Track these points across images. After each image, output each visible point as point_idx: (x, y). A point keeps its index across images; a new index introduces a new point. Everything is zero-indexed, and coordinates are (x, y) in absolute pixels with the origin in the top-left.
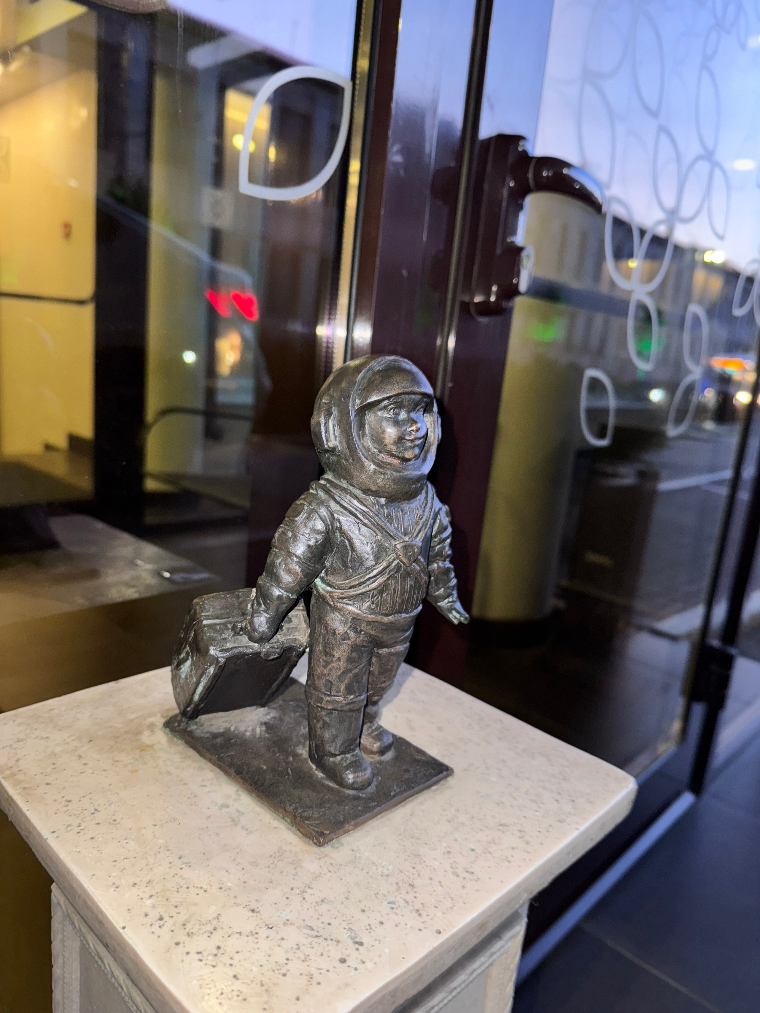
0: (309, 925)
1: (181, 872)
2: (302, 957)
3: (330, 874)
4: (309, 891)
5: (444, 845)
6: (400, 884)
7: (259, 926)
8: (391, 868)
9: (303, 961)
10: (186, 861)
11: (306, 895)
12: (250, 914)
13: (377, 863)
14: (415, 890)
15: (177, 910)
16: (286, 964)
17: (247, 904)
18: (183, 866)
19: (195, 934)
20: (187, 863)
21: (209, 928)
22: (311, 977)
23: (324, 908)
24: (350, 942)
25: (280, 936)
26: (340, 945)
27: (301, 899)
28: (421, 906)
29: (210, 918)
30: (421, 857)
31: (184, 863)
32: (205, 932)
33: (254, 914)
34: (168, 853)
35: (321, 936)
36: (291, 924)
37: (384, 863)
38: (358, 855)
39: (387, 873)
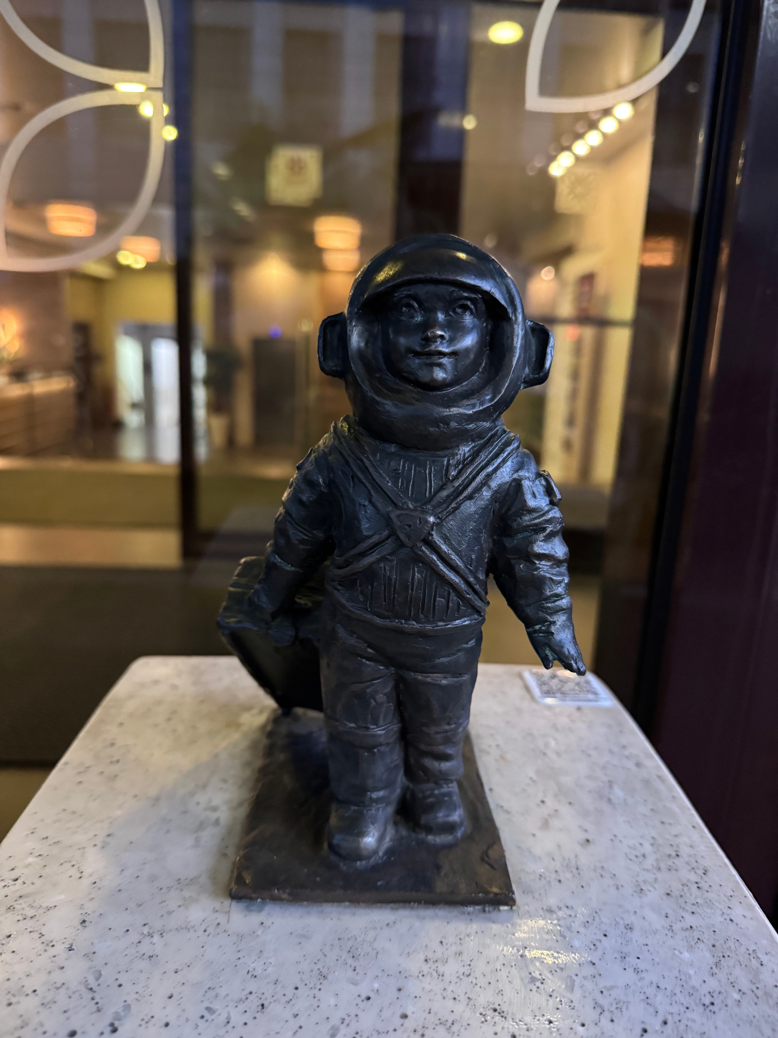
0: (102, 972)
2: (48, 1000)
3: (201, 933)
4: (156, 938)
5: (376, 986)
6: (251, 997)
7: (65, 941)
8: (270, 970)
10: (108, 841)
11: (147, 940)
12: (77, 924)
13: (265, 954)
14: (258, 1015)
15: (37, 880)
17: (88, 913)
18: (100, 844)
19: (14, 911)
20: (106, 843)
21: (30, 913)
23: (144, 964)
24: (108, 1021)
25: (64, 964)
26: (95, 1016)
27: (136, 942)
29: (45, 904)
31: (104, 842)
32: (22, 915)
33: (79, 926)
34: (106, 826)
35: (95, 992)
36: (90, 959)
37: (272, 960)
38: (259, 933)
39: (258, 972)
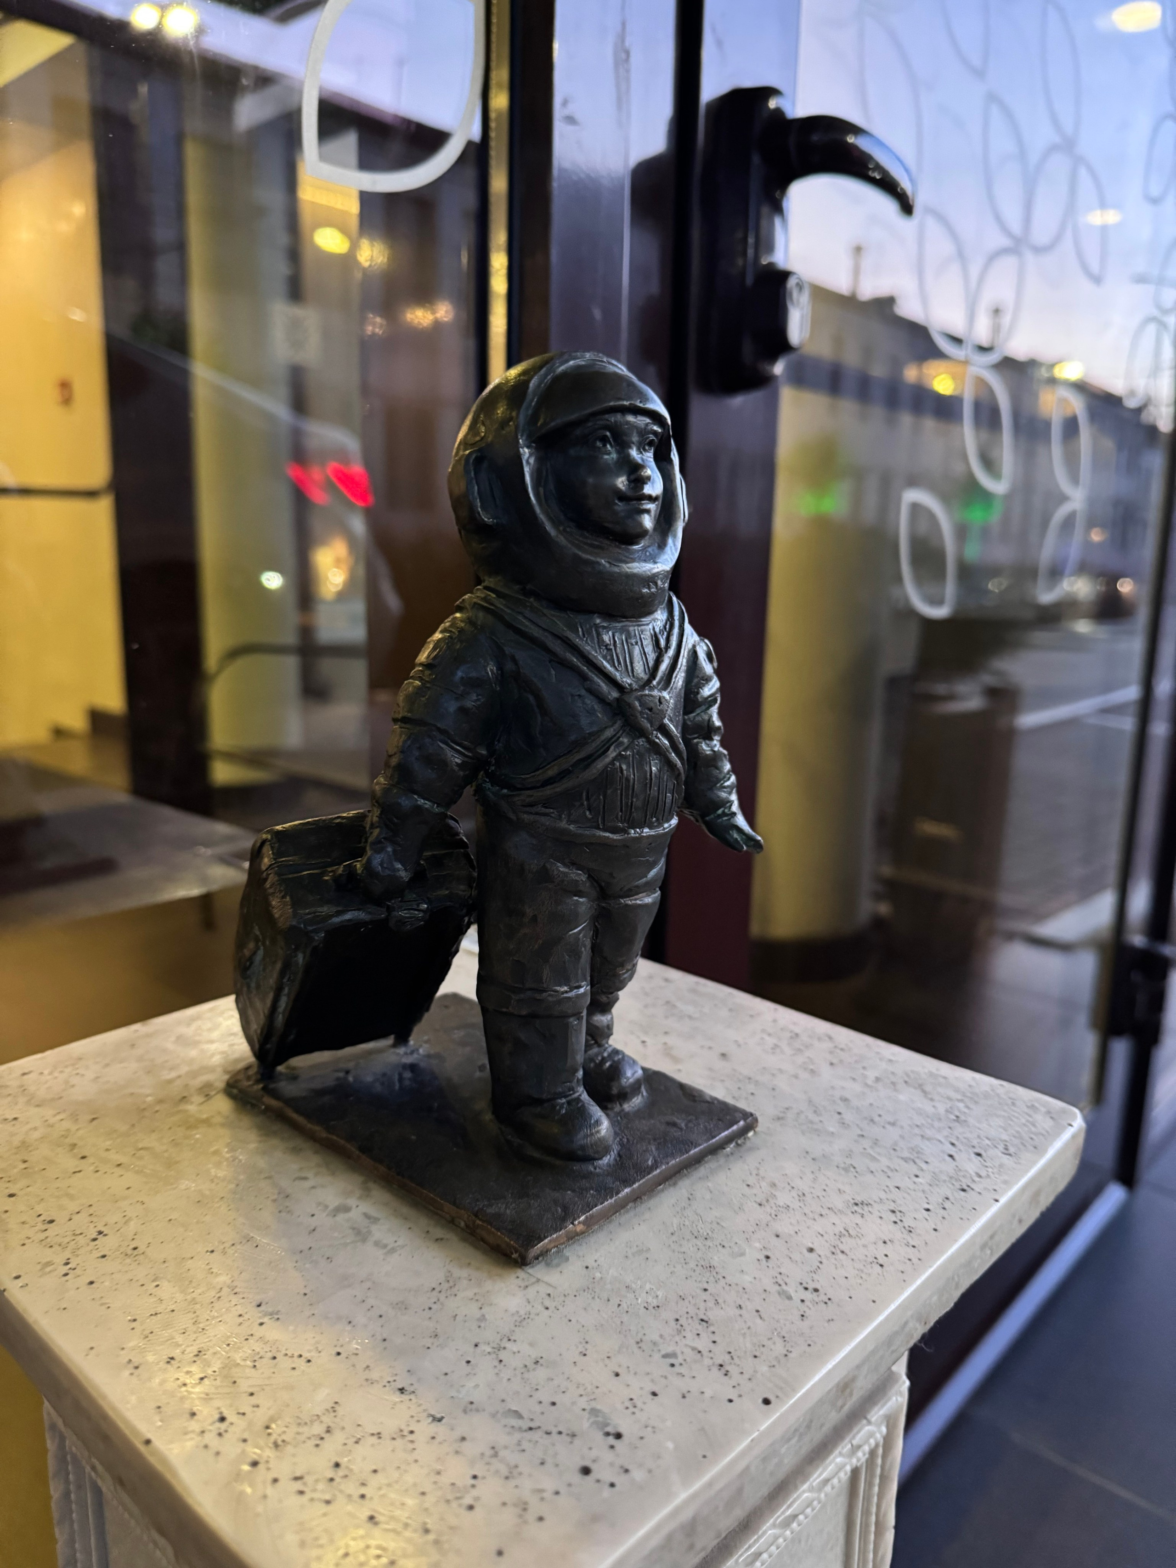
0: (514, 1409)
1: (259, 1332)
2: (504, 1471)
3: (546, 1313)
4: (510, 1346)
5: (757, 1245)
6: (683, 1321)
7: (416, 1419)
8: (660, 1293)
9: (507, 1478)
10: (270, 1310)
11: (503, 1355)
12: (397, 1397)
13: (634, 1286)
14: (712, 1329)
15: (253, 1400)
16: (473, 1486)
17: (391, 1379)
18: (265, 1320)
19: (288, 1443)
20: (271, 1314)
21: (318, 1429)
22: (524, 1508)
23: (541, 1374)
24: (597, 1435)
25: (457, 1434)
26: (577, 1441)
27: (496, 1363)
28: (728, 1357)
29: (318, 1411)
30: (717, 1270)
31: (265, 1315)
32: (309, 1438)
33: (405, 1397)
34: (235, 1300)
35: (539, 1427)
36: (477, 1410)
37: (648, 1287)
38: (598, 1275)
39: (655, 1303)
